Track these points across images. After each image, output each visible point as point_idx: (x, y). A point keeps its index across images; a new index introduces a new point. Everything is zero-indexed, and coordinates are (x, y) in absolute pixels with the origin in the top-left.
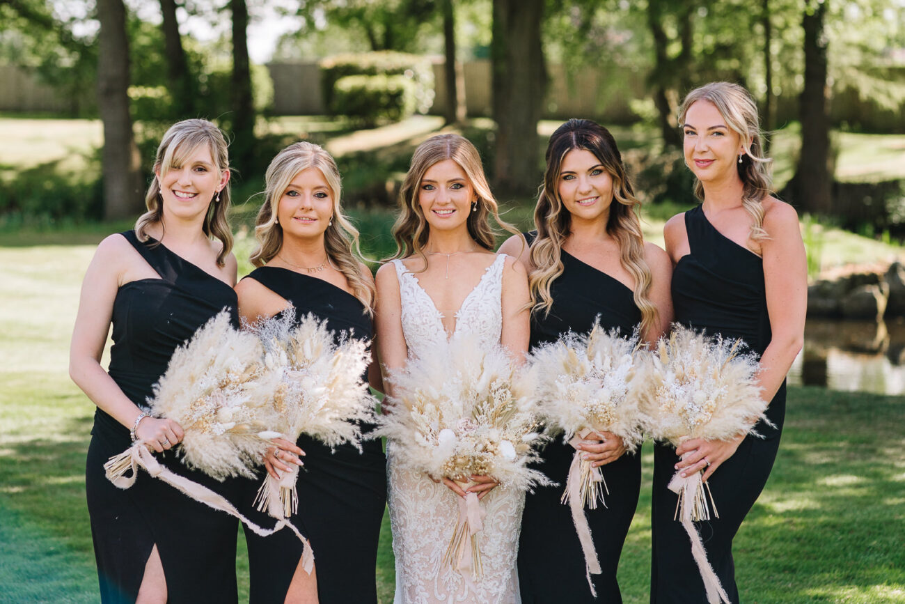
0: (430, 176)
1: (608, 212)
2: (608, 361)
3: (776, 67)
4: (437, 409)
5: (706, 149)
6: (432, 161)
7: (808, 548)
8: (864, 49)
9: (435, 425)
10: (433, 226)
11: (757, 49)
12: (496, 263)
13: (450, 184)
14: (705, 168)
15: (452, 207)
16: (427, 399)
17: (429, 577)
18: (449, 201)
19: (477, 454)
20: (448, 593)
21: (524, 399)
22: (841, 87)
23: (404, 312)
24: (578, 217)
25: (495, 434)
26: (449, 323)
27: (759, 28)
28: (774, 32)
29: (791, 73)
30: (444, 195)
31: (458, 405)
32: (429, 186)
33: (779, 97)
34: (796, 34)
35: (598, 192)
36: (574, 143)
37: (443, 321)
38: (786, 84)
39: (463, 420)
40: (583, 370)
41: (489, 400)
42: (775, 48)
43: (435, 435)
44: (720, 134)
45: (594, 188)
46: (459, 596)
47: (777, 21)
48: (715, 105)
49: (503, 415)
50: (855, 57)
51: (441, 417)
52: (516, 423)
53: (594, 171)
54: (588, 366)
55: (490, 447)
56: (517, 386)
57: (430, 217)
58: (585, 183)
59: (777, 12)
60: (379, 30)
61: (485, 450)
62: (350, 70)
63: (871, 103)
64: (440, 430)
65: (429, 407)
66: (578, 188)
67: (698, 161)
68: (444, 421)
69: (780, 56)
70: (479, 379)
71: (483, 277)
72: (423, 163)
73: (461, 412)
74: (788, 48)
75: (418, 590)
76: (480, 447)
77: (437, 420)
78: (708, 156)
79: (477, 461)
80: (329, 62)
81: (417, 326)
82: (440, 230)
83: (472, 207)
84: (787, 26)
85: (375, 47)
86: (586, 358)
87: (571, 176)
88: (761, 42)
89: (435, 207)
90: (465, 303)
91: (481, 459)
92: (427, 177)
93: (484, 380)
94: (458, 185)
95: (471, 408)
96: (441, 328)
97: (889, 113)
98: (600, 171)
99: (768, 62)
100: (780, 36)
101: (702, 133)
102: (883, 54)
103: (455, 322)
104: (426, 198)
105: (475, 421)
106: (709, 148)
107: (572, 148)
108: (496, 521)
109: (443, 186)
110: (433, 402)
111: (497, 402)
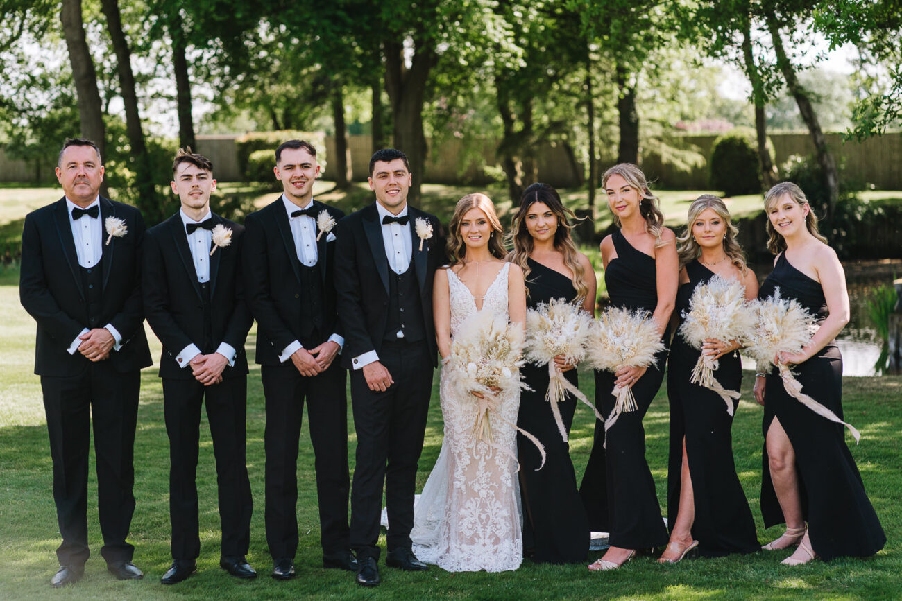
0: (466, 217)
1: (554, 238)
2: (562, 319)
3: (597, 138)
4: (467, 352)
5: (621, 200)
6: (467, 209)
7: (657, 451)
8: (663, 124)
9: (465, 361)
10: (469, 246)
11: (582, 125)
12: (505, 268)
13: (478, 222)
14: (622, 210)
15: (479, 234)
16: (461, 346)
17: (470, 446)
18: (477, 231)
19: (490, 376)
20: (481, 455)
21: (514, 342)
22: (647, 154)
23: (452, 296)
24: (537, 239)
25: (499, 364)
26: (479, 303)
27: (584, 109)
28: (597, 112)
29: (609, 144)
30: (475, 228)
31: (478, 349)
32: (466, 224)
33: (599, 161)
34: (613, 114)
35: (548, 226)
36: (537, 198)
37: (475, 301)
38: (604, 151)
39: (481, 358)
40: (549, 326)
41: (496, 346)
42: (597, 124)
43: (466, 366)
44: (627, 190)
45: (546, 224)
46: (487, 457)
47: (597, 103)
48: (621, 175)
49: (503, 355)
50: (658, 130)
51: (468, 356)
52: (510, 356)
53: (547, 215)
54: (551, 323)
55: (497, 372)
56: (510, 335)
57: (467, 240)
58: (542, 221)
59: (597, 96)
60: (279, 112)
61: (494, 373)
62: (260, 145)
63: (670, 166)
64: (468, 363)
65: (462, 351)
66: (537, 224)
67: (618, 208)
68: (470, 358)
69: (600, 130)
70: (490, 334)
71: (498, 276)
72: (462, 210)
73: (480, 353)
74: (606, 124)
75: (463, 454)
76: (492, 372)
77: (466, 358)
78: (624, 204)
79: (490, 380)
80: (242, 138)
81: (461, 304)
82: (473, 248)
83: (491, 234)
84: (606, 107)
85: (277, 127)
86: (549, 319)
87: (534, 216)
88: (586, 119)
89: (470, 235)
90: (488, 291)
91: (492, 379)
92: (465, 218)
93: (493, 335)
94: (482, 222)
95: (485, 350)
96: (474, 304)
97: (684, 173)
98: (550, 215)
99: (591, 134)
100: (600, 116)
101: (618, 191)
102: (678, 129)
103: (483, 302)
104: (465, 230)
105: (488, 358)
106: (623, 199)
107: (535, 201)
108: (507, 413)
109: (474, 223)
110: (465, 348)
111: (500, 347)
